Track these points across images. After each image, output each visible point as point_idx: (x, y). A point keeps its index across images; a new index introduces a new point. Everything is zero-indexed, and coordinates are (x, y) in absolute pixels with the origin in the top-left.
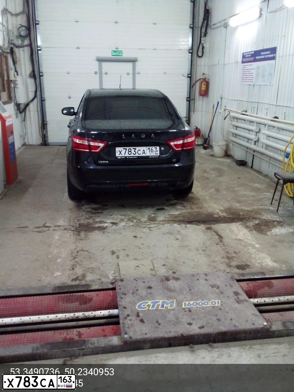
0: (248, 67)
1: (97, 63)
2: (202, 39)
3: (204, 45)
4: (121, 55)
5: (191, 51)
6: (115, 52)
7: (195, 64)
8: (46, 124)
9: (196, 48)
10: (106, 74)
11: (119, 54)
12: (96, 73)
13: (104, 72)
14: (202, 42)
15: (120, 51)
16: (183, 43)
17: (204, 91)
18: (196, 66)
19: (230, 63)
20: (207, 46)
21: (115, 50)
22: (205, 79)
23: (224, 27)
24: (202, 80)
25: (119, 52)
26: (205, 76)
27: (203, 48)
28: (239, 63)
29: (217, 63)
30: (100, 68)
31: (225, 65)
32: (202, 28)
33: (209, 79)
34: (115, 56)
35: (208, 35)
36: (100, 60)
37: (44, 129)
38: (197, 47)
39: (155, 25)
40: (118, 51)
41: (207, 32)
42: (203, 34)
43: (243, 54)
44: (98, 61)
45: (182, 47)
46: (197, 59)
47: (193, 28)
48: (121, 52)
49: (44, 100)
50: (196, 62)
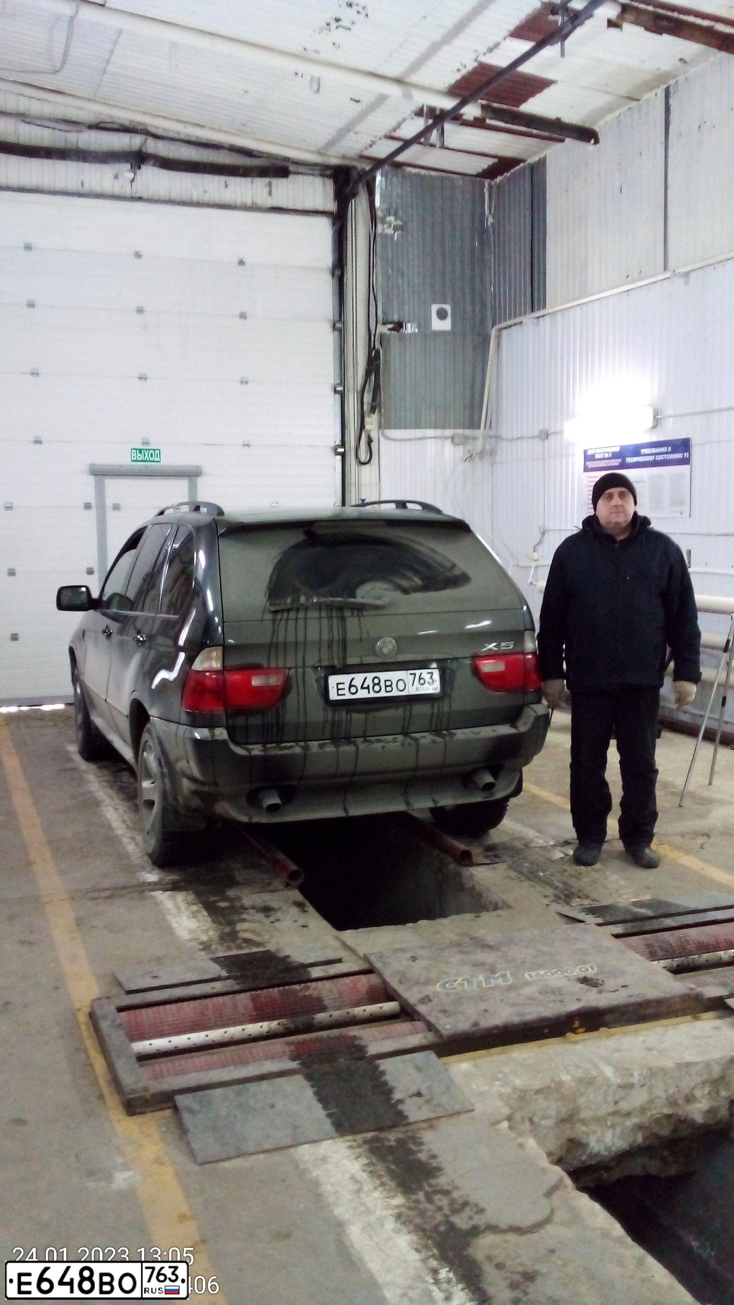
1: (91, 480)
4: (156, 460)
6: (140, 452)
10: (116, 507)
11: (152, 456)
12: (88, 506)
13: (109, 502)
15: (154, 450)
21: (141, 447)
25: (151, 451)
30: (100, 492)
34: (141, 461)
36: (101, 473)
39: (244, 386)
40: (149, 450)
48: (158, 451)
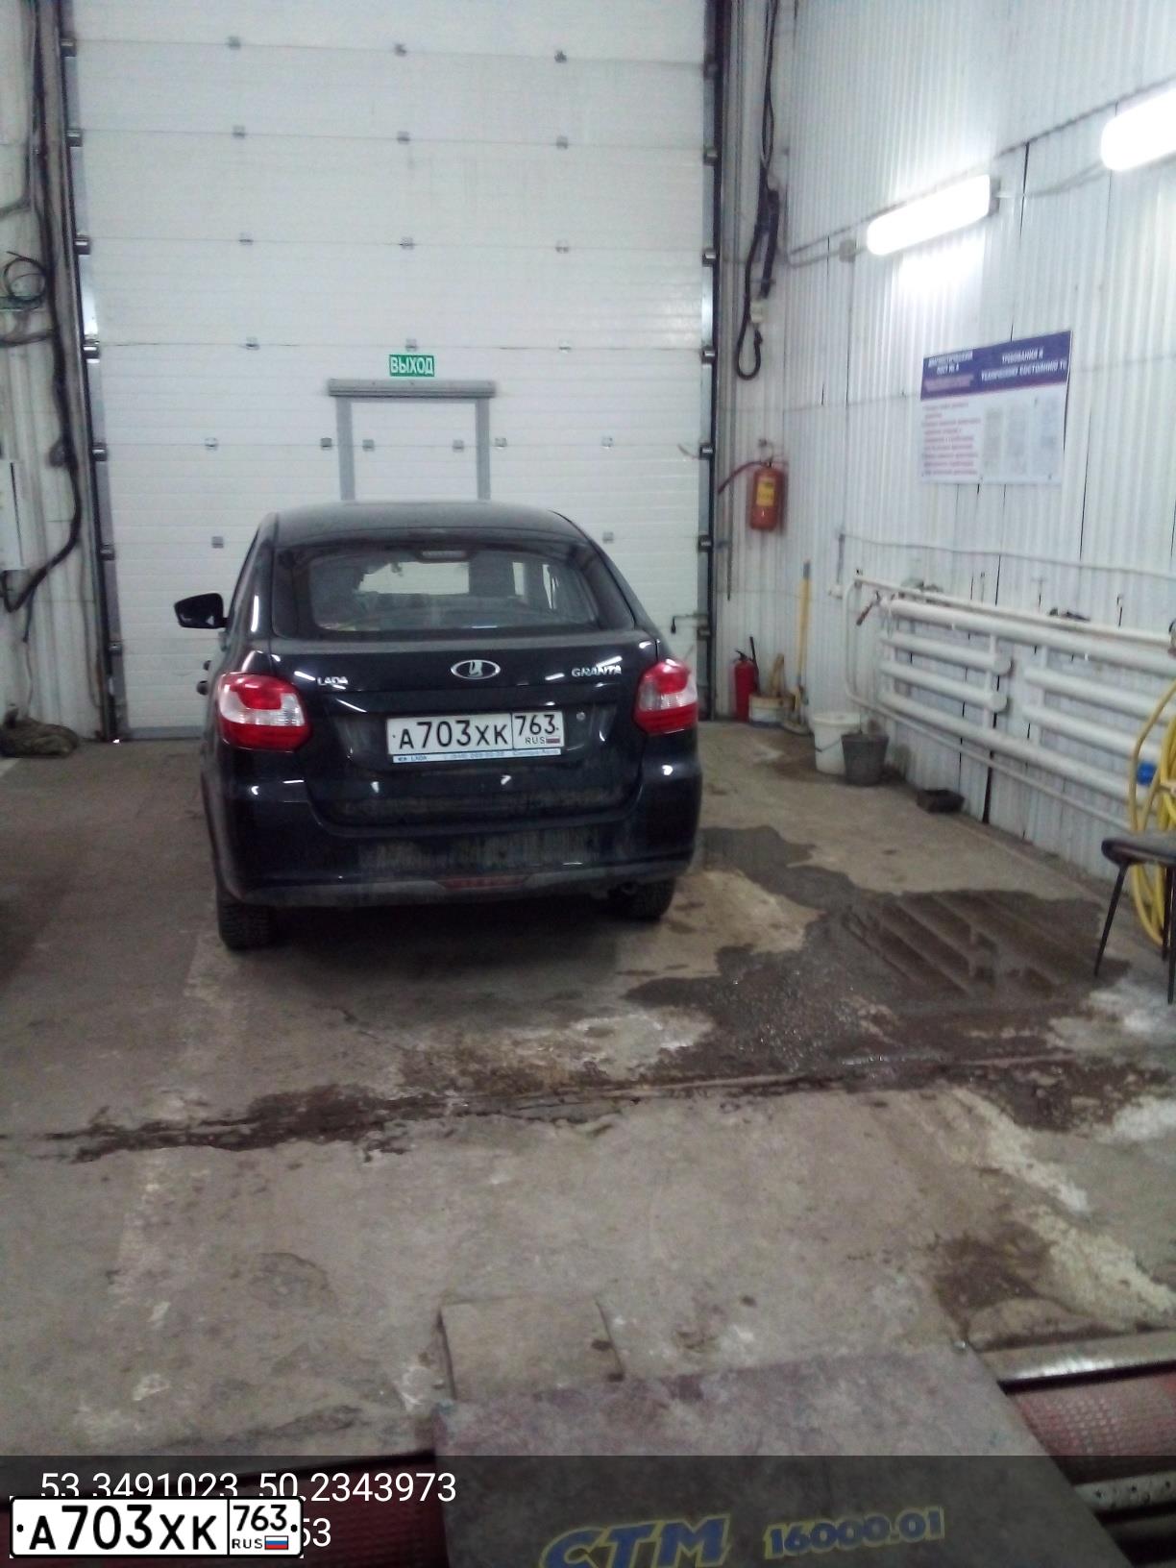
0: (948, 415)
2: (755, 305)
3: (763, 331)
5: (712, 354)
7: (729, 405)
8: (119, 653)
9: (730, 342)
14: (755, 318)
16: (678, 323)
17: (767, 509)
18: (733, 411)
19: (871, 401)
20: (772, 333)
22: (767, 465)
23: (842, 259)
24: (757, 467)
26: (769, 452)
27: (758, 340)
28: (910, 400)
29: (816, 399)
31: (852, 408)
32: (753, 266)
33: (785, 463)
35: (777, 291)
37: (110, 672)
38: (733, 339)
41: (773, 276)
42: (755, 287)
43: (926, 361)
44: (333, 399)
45: (673, 339)
46: (734, 383)
47: (715, 265)
49: (112, 557)
50: (734, 397)
